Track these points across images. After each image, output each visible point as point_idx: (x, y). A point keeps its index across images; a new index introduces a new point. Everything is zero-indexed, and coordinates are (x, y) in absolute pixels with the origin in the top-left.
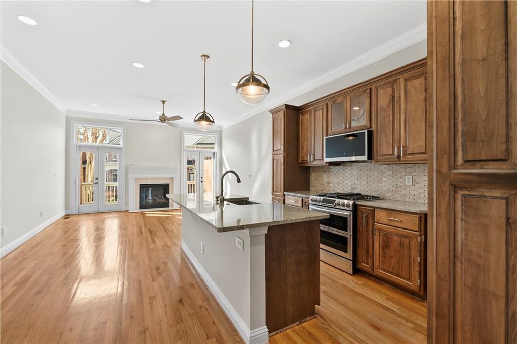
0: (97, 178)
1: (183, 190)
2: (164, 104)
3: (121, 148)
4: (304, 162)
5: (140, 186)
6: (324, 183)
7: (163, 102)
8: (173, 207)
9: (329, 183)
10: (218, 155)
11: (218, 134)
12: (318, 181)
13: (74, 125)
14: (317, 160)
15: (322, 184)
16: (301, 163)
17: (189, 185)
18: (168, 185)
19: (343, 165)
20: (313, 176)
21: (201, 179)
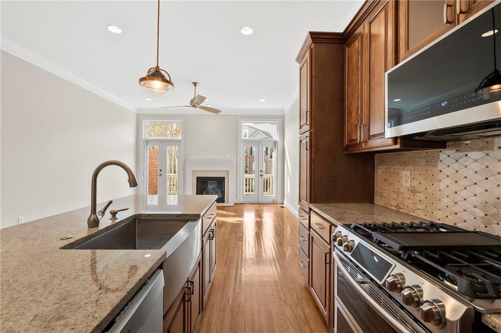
0: (161, 170)
1: (240, 184)
2: (195, 86)
3: (179, 141)
4: (353, 144)
5: (197, 179)
6: (402, 190)
7: (195, 84)
8: (228, 203)
9: (413, 191)
10: (280, 145)
11: (281, 120)
12: (390, 184)
13: (142, 121)
14: (375, 136)
15: (398, 193)
16: (348, 147)
17: (246, 179)
18: (223, 179)
19: (453, 146)
20: (380, 173)
21: (261, 173)
